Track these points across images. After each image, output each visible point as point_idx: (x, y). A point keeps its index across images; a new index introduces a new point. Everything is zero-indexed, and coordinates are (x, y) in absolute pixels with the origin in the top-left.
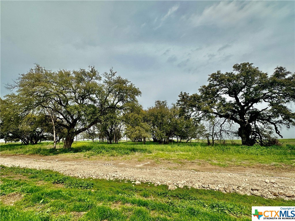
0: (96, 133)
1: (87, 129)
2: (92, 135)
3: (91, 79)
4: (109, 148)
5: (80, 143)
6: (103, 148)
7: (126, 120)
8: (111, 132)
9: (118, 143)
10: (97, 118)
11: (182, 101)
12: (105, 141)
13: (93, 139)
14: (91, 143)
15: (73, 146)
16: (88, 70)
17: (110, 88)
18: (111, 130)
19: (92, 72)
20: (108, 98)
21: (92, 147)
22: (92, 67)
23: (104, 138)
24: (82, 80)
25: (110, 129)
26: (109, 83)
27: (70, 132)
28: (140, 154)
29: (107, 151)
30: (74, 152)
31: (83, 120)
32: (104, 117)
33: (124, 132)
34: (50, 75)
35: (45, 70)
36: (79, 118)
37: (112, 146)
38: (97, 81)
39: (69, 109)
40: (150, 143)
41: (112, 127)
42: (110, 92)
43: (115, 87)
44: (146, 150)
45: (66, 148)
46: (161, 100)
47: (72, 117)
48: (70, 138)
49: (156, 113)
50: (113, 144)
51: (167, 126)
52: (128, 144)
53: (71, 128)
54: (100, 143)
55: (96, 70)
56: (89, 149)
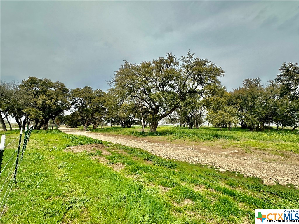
0: (178, 118)
1: (168, 114)
2: (173, 120)
3: (169, 66)
4: (190, 133)
5: (164, 127)
6: (185, 133)
7: (207, 104)
8: (191, 117)
9: (199, 129)
10: (177, 104)
12: (186, 126)
13: (174, 124)
14: (173, 128)
15: (158, 130)
16: (166, 57)
17: (188, 71)
18: (192, 115)
19: (169, 58)
20: (186, 83)
21: (174, 132)
22: (170, 54)
23: (185, 123)
24: (161, 68)
25: (190, 114)
26: (187, 67)
27: (154, 118)
28: (224, 141)
29: (188, 136)
30: (159, 135)
31: (165, 106)
32: (184, 102)
33: (205, 117)
34: (135, 68)
35: (131, 64)
36: (161, 105)
37: (193, 131)
38: (175, 67)
39: (152, 97)
40: (237, 129)
41: (192, 112)
42: (188, 76)
43: (194, 70)
44: (232, 137)
45: (152, 131)
46: (252, 78)
47: (155, 104)
48: (154, 123)
49: (245, 95)
50: (194, 129)
51: (261, 109)
52: (210, 130)
53: (155, 114)
54: (181, 128)
55: (173, 56)
56: (171, 133)
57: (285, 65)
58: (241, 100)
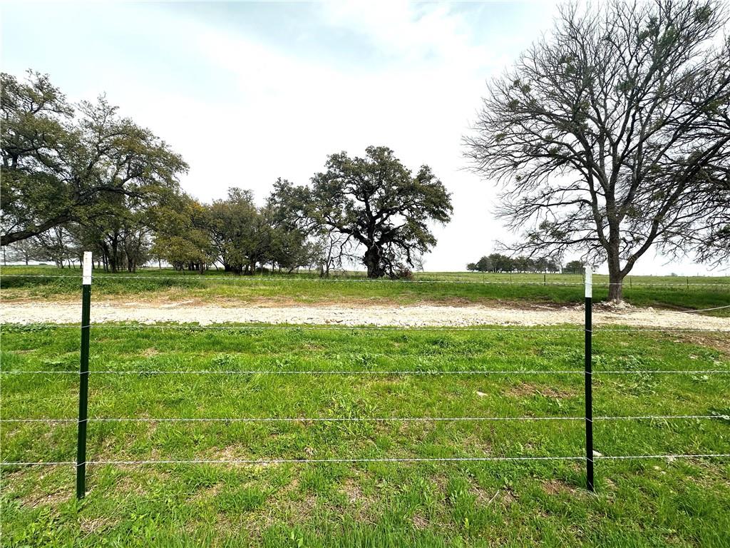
0: (70, 246)
1: (36, 234)
2: (54, 251)
3: (39, 109)
8: (114, 245)
11: (279, 195)
13: (59, 261)
18: (116, 242)
19: (39, 88)
22: (41, 77)
25: (111, 238)
26: (98, 129)
31: (21, 212)
32: (87, 210)
37: (118, 277)
40: (217, 272)
41: (116, 234)
44: (196, 283)
49: (228, 214)
50: (120, 273)
51: (250, 240)
52: (160, 274)
58: (222, 221)
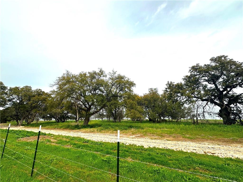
0: (105, 114)
1: (98, 112)
3: (100, 77)
4: (113, 125)
5: (94, 121)
6: (109, 125)
7: (125, 104)
8: (115, 113)
9: (120, 122)
10: (105, 104)
11: (169, 88)
12: (111, 120)
13: (102, 119)
14: (101, 121)
15: (89, 123)
16: (97, 71)
17: (113, 82)
20: (112, 89)
21: (102, 125)
22: (101, 69)
23: (110, 118)
24: (94, 78)
25: (114, 111)
26: (112, 79)
27: (87, 114)
28: (135, 130)
29: (112, 127)
30: (90, 128)
33: (125, 113)
34: (75, 77)
35: (72, 74)
36: (93, 104)
37: (116, 124)
38: (104, 78)
39: (86, 99)
41: (116, 109)
42: (113, 85)
45: (85, 125)
47: (88, 104)
48: (87, 118)
49: (149, 99)
50: (117, 122)
51: (158, 108)
52: (128, 123)
53: (88, 111)
54: (108, 122)
55: (103, 70)
56: (100, 126)
57: (169, 82)
58: (147, 102)
